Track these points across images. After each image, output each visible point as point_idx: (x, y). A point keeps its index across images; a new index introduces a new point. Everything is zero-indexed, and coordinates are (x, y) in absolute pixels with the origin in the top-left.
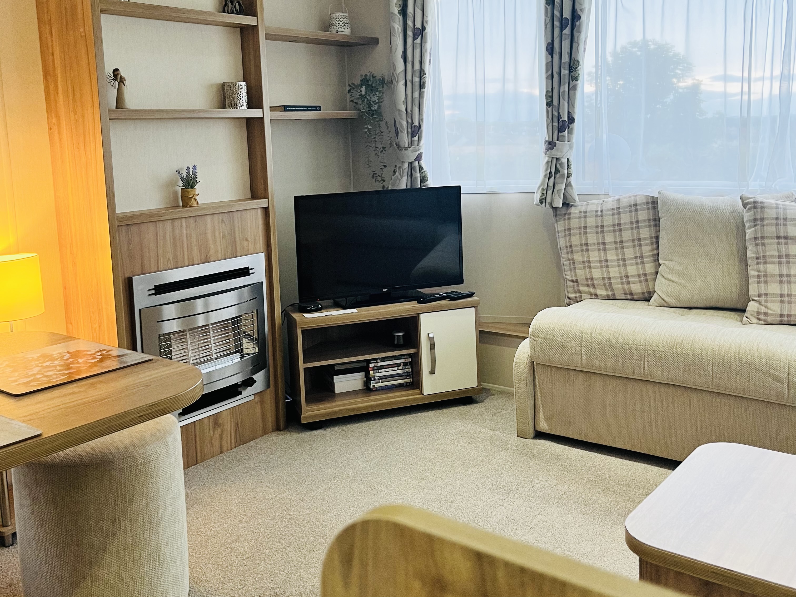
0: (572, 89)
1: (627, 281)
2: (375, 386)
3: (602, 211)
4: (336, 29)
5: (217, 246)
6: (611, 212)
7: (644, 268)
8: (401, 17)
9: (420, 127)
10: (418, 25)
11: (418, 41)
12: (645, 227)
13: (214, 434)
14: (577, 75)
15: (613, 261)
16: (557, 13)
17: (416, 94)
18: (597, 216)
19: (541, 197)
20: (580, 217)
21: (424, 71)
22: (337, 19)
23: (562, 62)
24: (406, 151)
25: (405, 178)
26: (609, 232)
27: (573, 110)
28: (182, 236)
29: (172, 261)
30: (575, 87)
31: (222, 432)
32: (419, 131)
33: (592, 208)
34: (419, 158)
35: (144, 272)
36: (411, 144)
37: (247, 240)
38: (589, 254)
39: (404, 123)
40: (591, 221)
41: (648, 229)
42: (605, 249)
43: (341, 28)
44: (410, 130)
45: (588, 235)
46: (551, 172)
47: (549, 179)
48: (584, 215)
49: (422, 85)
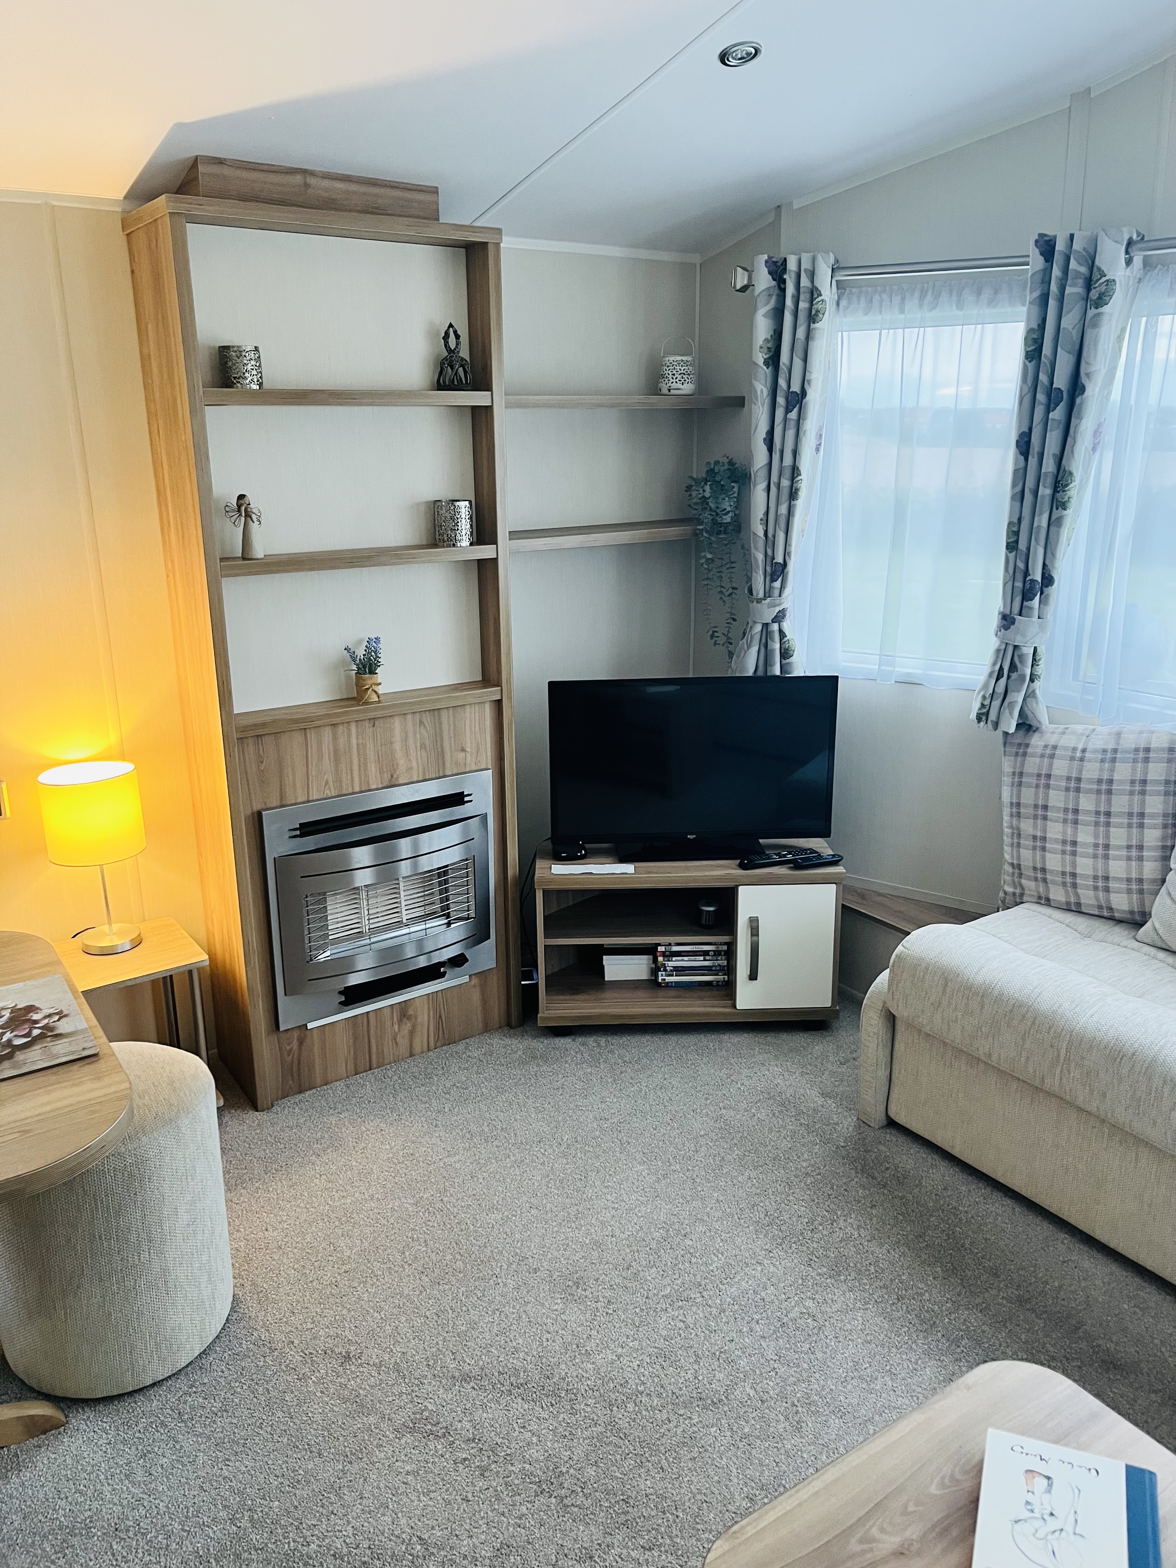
0: (1054, 523)
1: (1106, 886)
2: (665, 979)
3: (1084, 751)
4: (668, 385)
5: (410, 760)
6: (1100, 756)
7: (1141, 869)
8: (769, 371)
9: (785, 564)
10: (796, 387)
11: (793, 415)
12: (1158, 793)
13: (399, 1028)
14: (1066, 499)
15: (1085, 845)
16: (1043, 378)
17: (783, 509)
18: (1072, 759)
19: (980, 709)
20: (1042, 756)
21: (798, 468)
22: (671, 368)
23: (1043, 471)
24: (759, 605)
25: (754, 650)
26: (1089, 791)
27: (1052, 563)
28: (350, 748)
29: (332, 787)
30: (1059, 522)
31: (414, 1027)
32: (783, 572)
33: (1067, 741)
34: (779, 618)
35: (284, 803)
36: (768, 594)
37: (463, 750)
38: (1046, 825)
39: (760, 557)
40: (1060, 768)
41: (1162, 798)
42: (1076, 822)
43: (676, 382)
44: (769, 569)
45: (1051, 791)
46: (1001, 669)
47: (997, 680)
48: (1051, 752)
49: (793, 494)
